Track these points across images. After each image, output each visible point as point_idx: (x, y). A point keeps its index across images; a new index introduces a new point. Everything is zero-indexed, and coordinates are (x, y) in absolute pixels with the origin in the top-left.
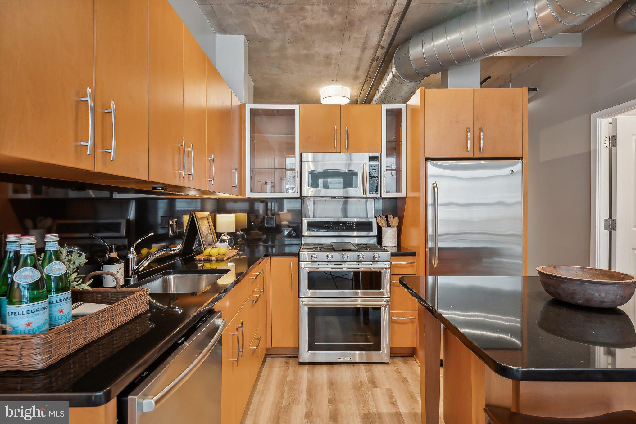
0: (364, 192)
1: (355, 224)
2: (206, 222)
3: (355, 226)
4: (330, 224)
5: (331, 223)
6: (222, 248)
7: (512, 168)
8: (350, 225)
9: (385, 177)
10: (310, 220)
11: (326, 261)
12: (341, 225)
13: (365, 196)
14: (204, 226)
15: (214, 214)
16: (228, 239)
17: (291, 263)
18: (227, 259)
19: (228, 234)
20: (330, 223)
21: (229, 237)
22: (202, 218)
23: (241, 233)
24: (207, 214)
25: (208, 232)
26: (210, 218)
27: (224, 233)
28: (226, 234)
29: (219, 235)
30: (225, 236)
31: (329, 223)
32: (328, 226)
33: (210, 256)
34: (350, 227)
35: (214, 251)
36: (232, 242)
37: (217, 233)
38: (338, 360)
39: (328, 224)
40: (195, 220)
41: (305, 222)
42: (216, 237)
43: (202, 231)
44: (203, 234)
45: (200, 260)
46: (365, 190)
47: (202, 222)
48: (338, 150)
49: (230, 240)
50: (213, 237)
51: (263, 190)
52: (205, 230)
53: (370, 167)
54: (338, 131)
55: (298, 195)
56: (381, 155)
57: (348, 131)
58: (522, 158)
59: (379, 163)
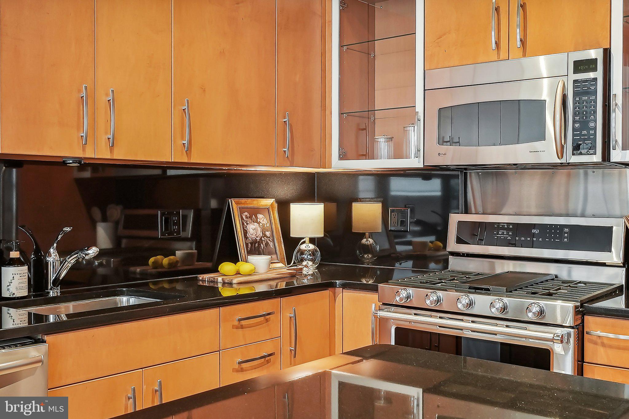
0: (561, 153)
3: (566, 235)
4: (508, 229)
5: (511, 227)
8: (555, 233)
13: (563, 161)
16: (310, 250)
17: (373, 306)
19: (312, 241)
20: (508, 226)
21: (312, 247)
26: (276, 210)
27: (303, 238)
28: (307, 240)
30: (304, 245)
31: (506, 226)
32: (503, 234)
34: (555, 238)
36: (318, 257)
39: (503, 228)
40: (232, 213)
41: (455, 219)
42: (282, 245)
43: (245, 232)
44: (246, 237)
45: (203, 281)
46: (562, 147)
47: (251, 217)
48: (503, 55)
49: (313, 253)
50: (276, 244)
51: (368, 155)
52: (254, 231)
53: (575, 87)
54: (503, 10)
55: (419, 162)
56: (607, 52)
57: (523, 6)
59: (598, 74)
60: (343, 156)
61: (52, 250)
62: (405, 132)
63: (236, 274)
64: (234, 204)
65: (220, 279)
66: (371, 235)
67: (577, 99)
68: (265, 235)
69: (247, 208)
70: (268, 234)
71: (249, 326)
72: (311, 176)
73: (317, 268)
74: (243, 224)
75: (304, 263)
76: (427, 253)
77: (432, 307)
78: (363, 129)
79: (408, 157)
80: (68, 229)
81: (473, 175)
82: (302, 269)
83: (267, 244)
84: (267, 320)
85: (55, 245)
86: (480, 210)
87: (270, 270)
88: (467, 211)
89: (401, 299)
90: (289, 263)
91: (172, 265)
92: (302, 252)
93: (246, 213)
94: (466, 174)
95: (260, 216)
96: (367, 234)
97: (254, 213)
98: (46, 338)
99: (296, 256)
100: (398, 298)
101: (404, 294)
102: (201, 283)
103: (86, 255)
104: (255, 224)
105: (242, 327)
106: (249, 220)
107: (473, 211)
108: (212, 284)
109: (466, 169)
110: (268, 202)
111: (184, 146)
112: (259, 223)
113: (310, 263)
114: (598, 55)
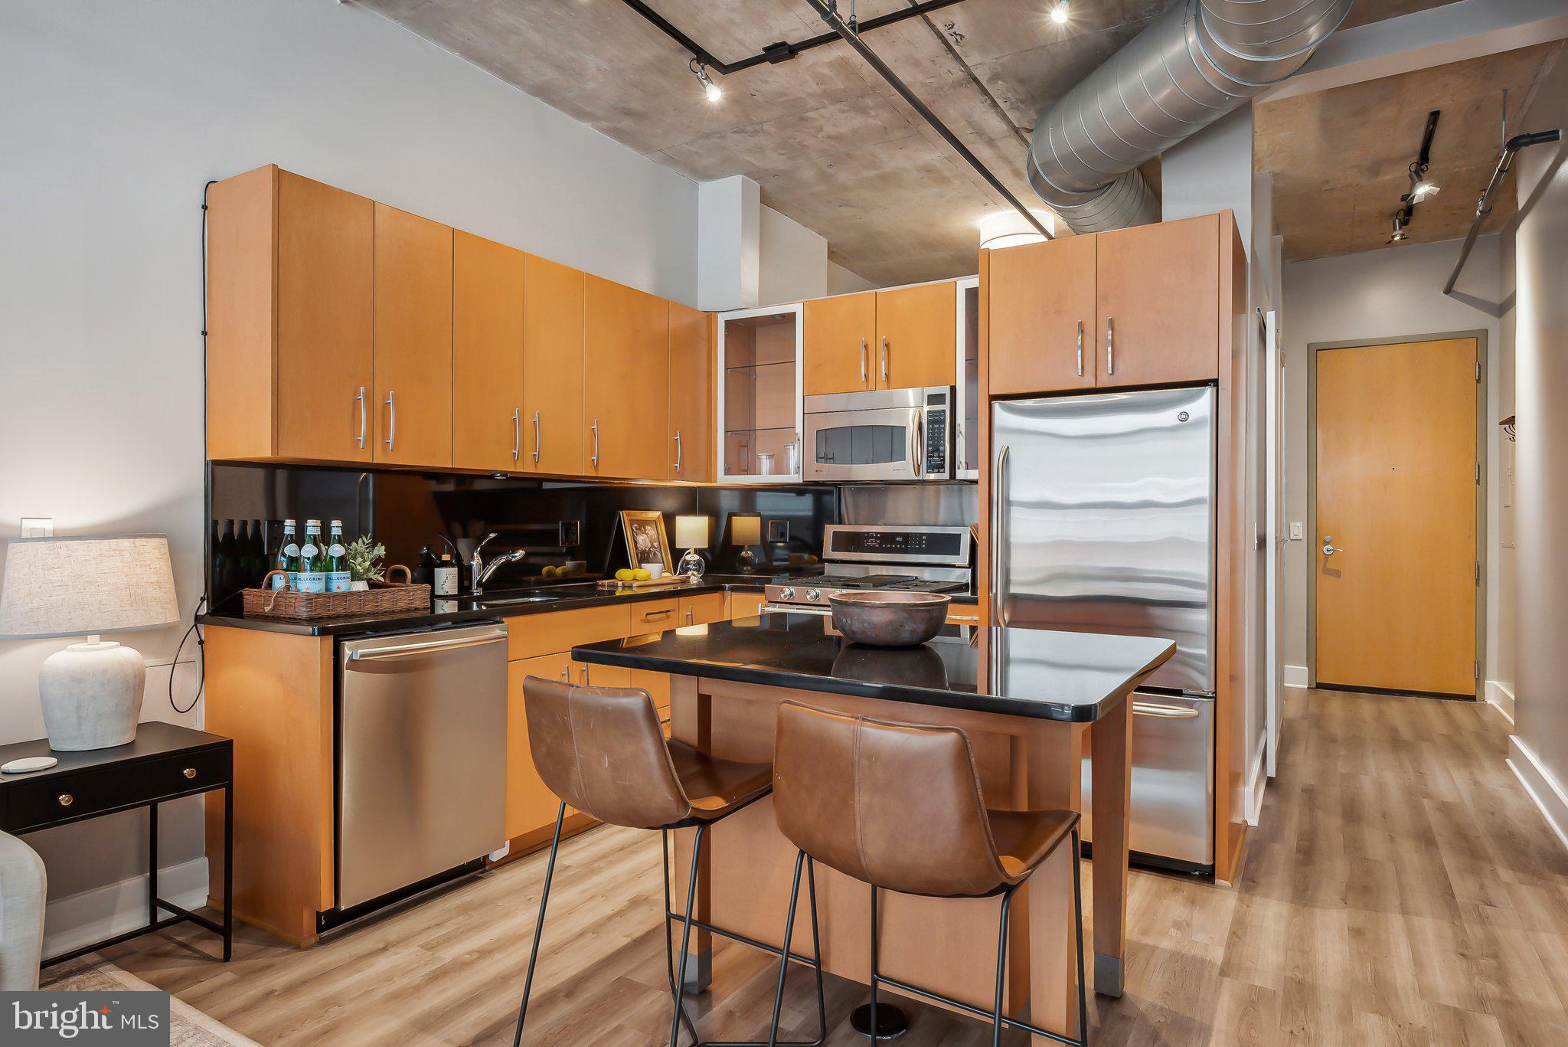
0: (918, 469)
1: (923, 538)
3: (924, 542)
4: (876, 538)
7: (1187, 408)
8: (915, 541)
9: (960, 434)
10: (840, 528)
12: (901, 539)
13: (920, 478)
15: (669, 517)
16: (694, 561)
17: (759, 605)
19: (697, 551)
20: (878, 535)
21: (697, 557)
24: (657, 513)
26: (663, 523)
27: (689, 549)
28: (692, 551)
29: (679, 553)
30: (689, 556)
31: (874, 535)
34: (915, 545)
36: (704, 567)
37: (675, 550)
39: (872, 537)
41: (830, 530)
43: (636, 543)
44: (636, 548)
45: (603, 585)
46: (919, 466)
47: (640, 529)
48: (871, 386)
49: (698, 563)
50: (663, 555)
51: (750, 469)
52: (643, 541)
53: (929, 416)
54: (871, 348)
55: (799, 478)
56: (953, 390)
57: (887, 346)
58: (1215, 382)
59: (947, 407)
60: (728, 472)
61: (475, 554)
62: (786, 451)
63: (634, 580)
64: (625, 516)
65: (620, 584)
66: (751, 547)
67: (931, 426)
68: (653, 546)
69: (637, 520)
70: (656, 544)
71: (654, 621)
72: (693, 490)
73: (701, 578)
74: (633, 535)
75: (690, 573)
76: (804, 566)
77: (811, 601)
78: (745, 446)
79: (788, 473)
80: (492, 535)
81: (846, 489)
82: (689, 577)
83: (655, 554)
84: (668, 617)
85: (479, 549)
86: (853, 521)
87: (661, 577)
88: (841, 522)
89: (785, 596)
90: (675, 573)
91: (565, 574)
92: (688, 563)
93: (636, 525)
94: (840, 489)
95: (648, 528)
96: (746, 547)
97: (643, 524)
98: (504, 619)
99: (682, 566)
100: (782, 596)
101: (787, 592)
102: (600, 588)
103: (513, 557)
104: (644, 535)
105: (648, 621)
106: (638, 531)
107: (847, 523)
108: (612, 589)
109: (840, 484)
110: (655, 515)
111: (594, 462)
112: (647, 534)
113: (695, 573)
114: (946, 390)
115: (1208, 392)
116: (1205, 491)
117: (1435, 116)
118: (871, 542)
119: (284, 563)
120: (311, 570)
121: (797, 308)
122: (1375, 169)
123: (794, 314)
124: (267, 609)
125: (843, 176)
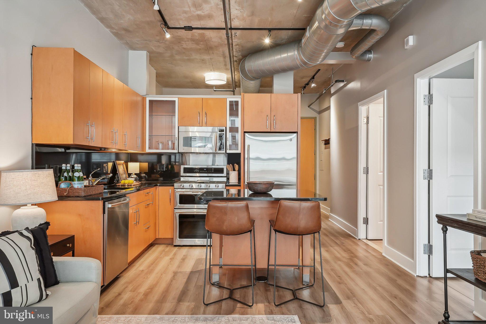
1: (213, 169)
2: (122, 167)
6: (131, 181)
8: (210, 170)
9: (228, 140)
10: (186, 166)
11: (188, 188)
12: (204, 169)
13: (216, 152)
14: (121, 169)
15: (126, 162)
16: (135, 177)
17: (170, 190)
18: (133, 185)
19: (135, 174)
20: (198, 169)
21: (135, 176)
22: (120, 164)
23: (144, 175)
24: (123, 162)
25: (123, 172)
26: (124, 165)
27: (133, 173)
28: (134, 174)
29: (129, 175)
30: (133, 176)
33: (124, 183)
35: (127, 182)
36: (137, 180)
37: (128, 174)
38: (195, 244)
40: (116, 165)
41: (182, 167)
42: (128, 176)
46: (216, 149)
48: (201, 125)
50: (126, 176)
51: (156, 148)
52: (121, 171)
53: (219, 135)
54: (201, 114)
55: (176, 151)
56: (226, 128)
57: (206, 114)
58: (297, 132)
59: (224, 133)
60: (150, 148)
61: (90, 175)
64: (116, 163)
67: (220, 138)
94: (182, 154)
107: (188, 165)
114: (224, 128)
115: (295, 134)
116: (295, 155)
117: (319, 70)
118: (196, 170)
119: (63, 179)
120: (78, 181)
121: (176, 100)
122: (302, 78)
123: (175, 101)
124: (65, 194)
125: (177, 57)
